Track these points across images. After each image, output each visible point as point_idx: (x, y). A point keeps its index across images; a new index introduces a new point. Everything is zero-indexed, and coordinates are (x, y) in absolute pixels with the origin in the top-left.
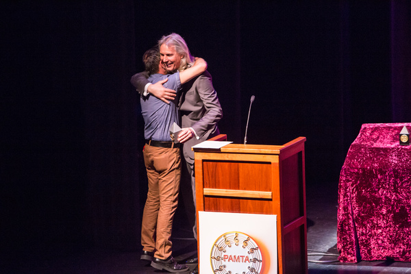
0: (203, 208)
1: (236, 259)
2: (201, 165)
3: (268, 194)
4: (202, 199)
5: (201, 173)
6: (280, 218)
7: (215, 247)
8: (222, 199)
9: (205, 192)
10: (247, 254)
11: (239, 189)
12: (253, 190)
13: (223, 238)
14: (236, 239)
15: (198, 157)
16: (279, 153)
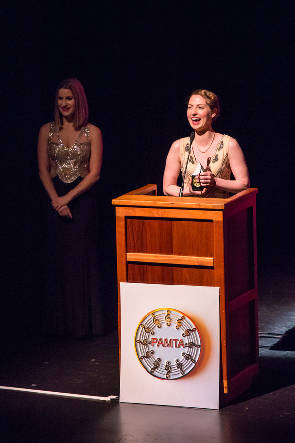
0: (125, 277)
1: (168, 343)
2: (123, 223)
3: (208, 261)
4: (125, 267)
5: (124, 233)
6: (223, 292)
7: (141, 328)
8: (149, 267)
9: (128, 257)
10: (181, 337)
11: (172, 254)
12: (190, 255)
13: (151, 316)
14: (168, 317)
15: (120, 213)
16: (224, 208)
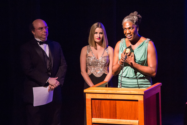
2: (90, 102)
3: (136, 122)
5: (91, 107)
9: (93, 120)
11: (116, 119)
12: (126, 119)
15: (88, 97)
16: (144, 94)
